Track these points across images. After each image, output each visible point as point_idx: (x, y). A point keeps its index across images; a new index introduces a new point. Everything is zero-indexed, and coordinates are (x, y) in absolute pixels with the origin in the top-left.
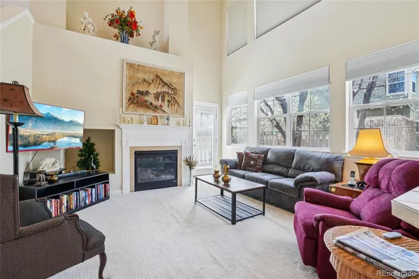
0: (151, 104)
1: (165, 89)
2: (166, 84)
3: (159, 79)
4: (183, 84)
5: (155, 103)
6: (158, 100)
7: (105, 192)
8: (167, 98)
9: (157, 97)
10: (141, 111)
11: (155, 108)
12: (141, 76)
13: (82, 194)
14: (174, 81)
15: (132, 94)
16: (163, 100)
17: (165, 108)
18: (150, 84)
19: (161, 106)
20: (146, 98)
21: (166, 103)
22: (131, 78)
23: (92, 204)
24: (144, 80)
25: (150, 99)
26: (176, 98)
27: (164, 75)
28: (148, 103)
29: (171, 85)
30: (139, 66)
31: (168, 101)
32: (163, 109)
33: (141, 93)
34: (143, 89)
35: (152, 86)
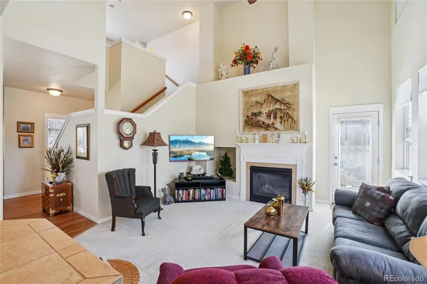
0: (263, 123)
1: (277, 106)
2: (277, 101)
3: (270, 97)
4: (297, 96)
5: (268, 122)
6: (270, 118)
7: (222, 195)
8: (279, 115)
9: (269, 116)
10: (255, 131)
11: (267, 127)
12: (254, 99)
13: (203, 191)
14: (286, 96)
15: (248, 117)
16: (275, 118)
17: (278, 125)
18: (263, 104)
19: (273, 124)
20: (259, 118)
21: (278, 120)
22: (246, 103)
23: (210, 200)
24: (257, 102)
25: (263, 118)
26: (290, 113)
27: (276, 91)
28: (261, 123)
29: (283, 100)
30: (252, 91)
31: (281, 118)
32: (275, 126)
33: (255, 114)
34: (256, 111)
35: (264, 106)
